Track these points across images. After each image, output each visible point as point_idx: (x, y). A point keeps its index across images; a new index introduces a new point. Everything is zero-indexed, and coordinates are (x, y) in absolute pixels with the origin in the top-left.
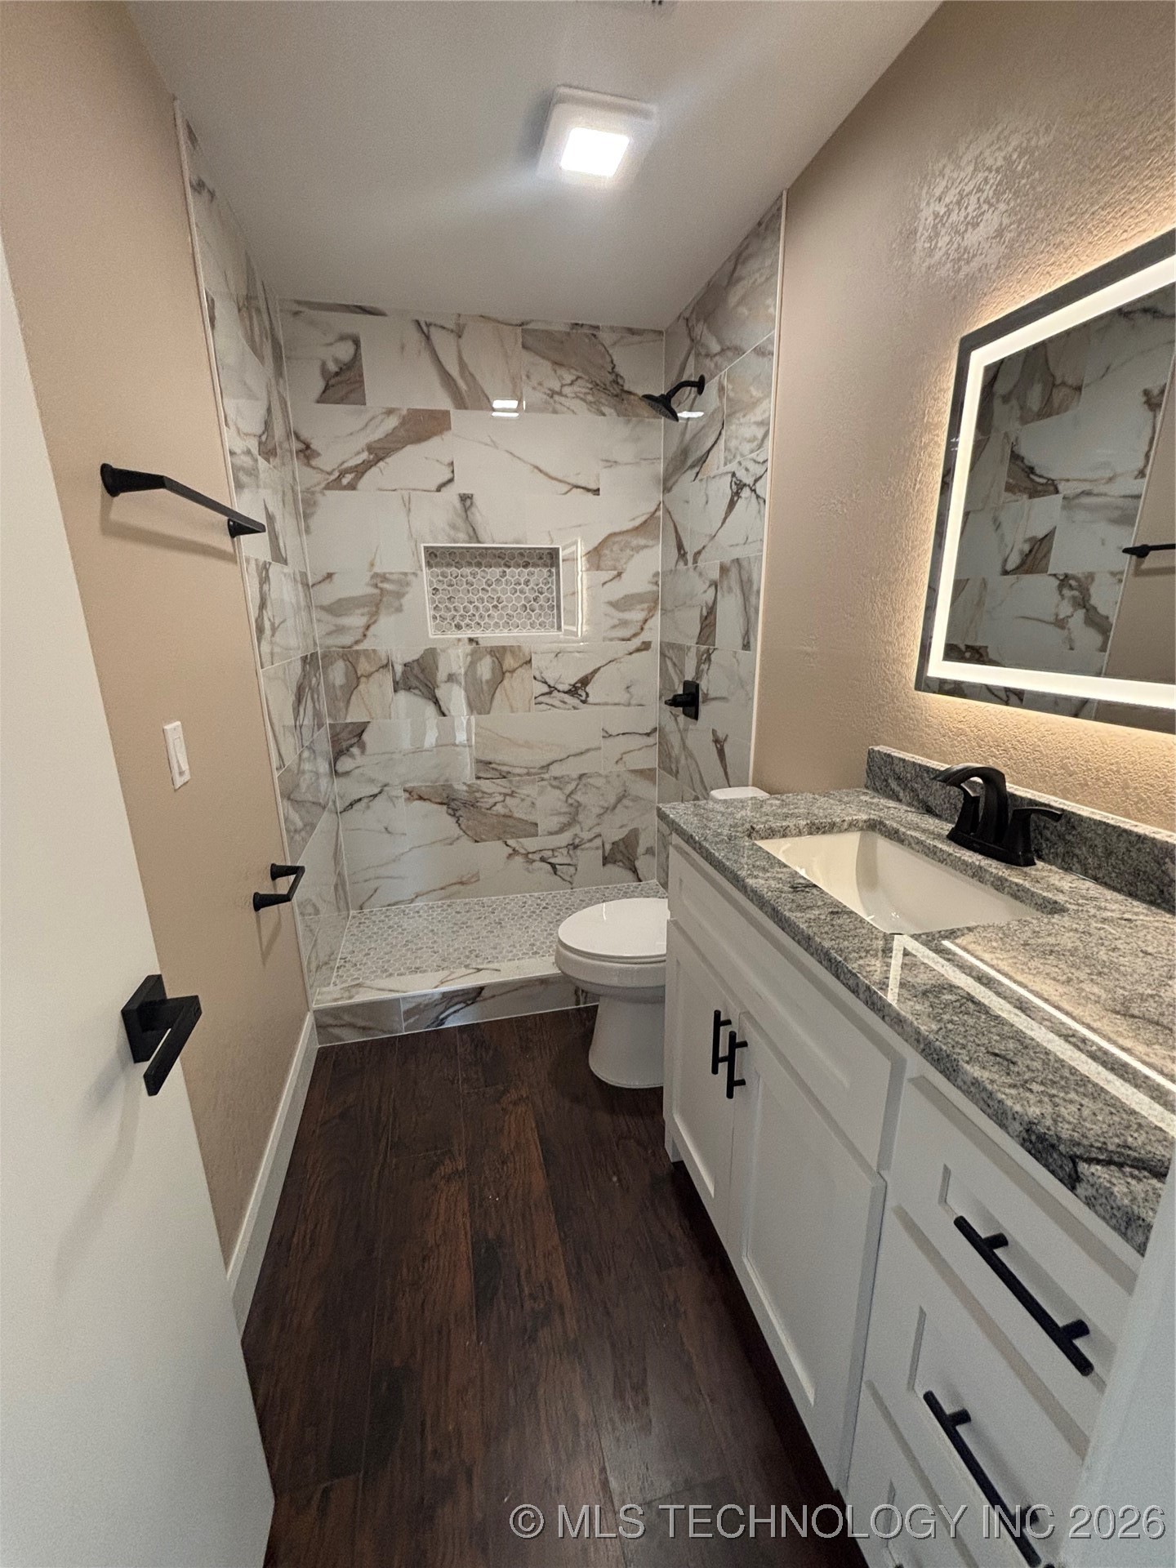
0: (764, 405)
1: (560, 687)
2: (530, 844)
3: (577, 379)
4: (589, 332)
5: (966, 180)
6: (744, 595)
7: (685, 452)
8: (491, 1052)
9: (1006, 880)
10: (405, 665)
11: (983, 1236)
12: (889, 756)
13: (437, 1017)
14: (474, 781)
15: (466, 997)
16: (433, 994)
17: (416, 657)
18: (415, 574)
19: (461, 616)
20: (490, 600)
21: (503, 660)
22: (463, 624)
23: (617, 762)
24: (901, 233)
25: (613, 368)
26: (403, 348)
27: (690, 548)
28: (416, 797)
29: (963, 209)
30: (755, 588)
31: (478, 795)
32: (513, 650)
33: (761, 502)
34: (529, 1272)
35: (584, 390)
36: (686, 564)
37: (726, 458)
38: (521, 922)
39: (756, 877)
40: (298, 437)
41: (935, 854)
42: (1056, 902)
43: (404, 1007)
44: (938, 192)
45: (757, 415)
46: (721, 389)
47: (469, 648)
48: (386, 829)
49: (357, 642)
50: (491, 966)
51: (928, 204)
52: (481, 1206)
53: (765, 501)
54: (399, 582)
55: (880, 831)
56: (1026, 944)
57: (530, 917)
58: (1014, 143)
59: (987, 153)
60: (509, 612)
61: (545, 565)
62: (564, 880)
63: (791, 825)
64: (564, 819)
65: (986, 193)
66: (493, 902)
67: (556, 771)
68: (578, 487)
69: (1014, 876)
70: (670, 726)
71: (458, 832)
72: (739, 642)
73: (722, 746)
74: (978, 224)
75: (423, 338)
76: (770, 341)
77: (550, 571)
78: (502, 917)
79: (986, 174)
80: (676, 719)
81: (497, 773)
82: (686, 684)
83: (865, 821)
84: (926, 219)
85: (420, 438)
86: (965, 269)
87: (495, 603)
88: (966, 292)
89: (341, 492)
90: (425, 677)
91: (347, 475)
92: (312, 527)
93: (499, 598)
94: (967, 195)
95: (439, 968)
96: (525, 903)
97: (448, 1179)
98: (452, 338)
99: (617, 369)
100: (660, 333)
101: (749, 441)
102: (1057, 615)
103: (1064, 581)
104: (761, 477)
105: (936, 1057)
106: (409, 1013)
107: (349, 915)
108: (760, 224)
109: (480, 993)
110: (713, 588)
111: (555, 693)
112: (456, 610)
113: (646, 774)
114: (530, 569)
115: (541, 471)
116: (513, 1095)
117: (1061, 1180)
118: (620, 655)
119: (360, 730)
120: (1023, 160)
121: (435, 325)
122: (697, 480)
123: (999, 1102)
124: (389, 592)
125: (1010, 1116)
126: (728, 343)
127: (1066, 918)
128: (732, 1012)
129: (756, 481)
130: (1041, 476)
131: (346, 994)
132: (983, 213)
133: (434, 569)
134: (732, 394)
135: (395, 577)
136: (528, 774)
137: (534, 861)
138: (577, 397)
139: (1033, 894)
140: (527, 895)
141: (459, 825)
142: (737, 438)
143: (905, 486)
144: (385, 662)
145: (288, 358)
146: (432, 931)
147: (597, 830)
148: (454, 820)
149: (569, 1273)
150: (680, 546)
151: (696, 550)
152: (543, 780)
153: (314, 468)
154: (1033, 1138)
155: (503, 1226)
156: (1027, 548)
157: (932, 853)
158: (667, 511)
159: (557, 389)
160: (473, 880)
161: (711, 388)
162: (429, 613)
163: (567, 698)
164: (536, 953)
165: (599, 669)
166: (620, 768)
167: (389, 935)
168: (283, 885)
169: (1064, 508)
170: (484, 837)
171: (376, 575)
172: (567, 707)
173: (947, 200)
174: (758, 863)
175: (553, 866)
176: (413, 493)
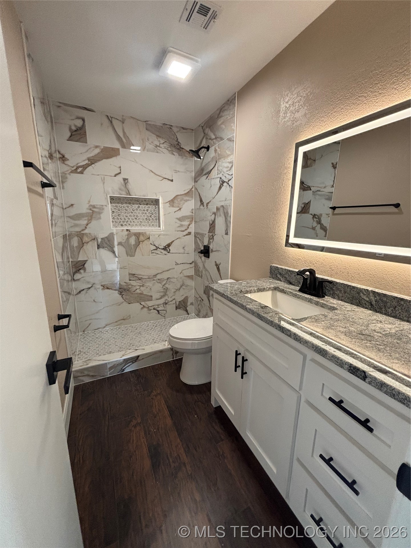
0: (231, 157)
1: (160, 247)
2: (150, 304)
3: (165, 142)
4: (169, 127)
5: (295, 98)
6: (225, 217)
7: (202, 170)
8: (144, 379)
9: (319, 302)
10: (102, 239)
11: (337, 401)
12: (277, 267)
13: (122, 369)
14: (129, 281)
15: (132, 360)
16: (120, 360)
17: (106, 236)
18: (106, 206)
19: (123, 221)
20: (134, 216)
21: (139, 237)
22: (123, 224)
23: (180, 273)
24: (275, 110)
25: (177, 140)
26: (102, 124)
27: (205, 202)
28: (106, 288)
29: (294, 107)
30: (229, 215)
31: (130, 286)
32: (143, 234)
33: (231, 187)
34: (171, 453)
35: (167, 146)
36: (204, 206)
37: (218, 173)
38: (148, 332)
39: (249, 305)
40: (59, 152)
41: (296, 296)
42: (334, 307)
43: (109, 366)
44: (286, 100)
45: (229, 159)
46: (216, 151)
47: (126, 233)
48: (94, 301)
49: (83, 230)
50: (139, 348)
51: (283, 103)
52: (149, 434)
53: (232, 187)
54: (100, 208)
55: (278, 290)
56: (331, 319)
57: (151, 330)
58: (309, 90)
59: (301, 92)
60: (141, 220)
61: (154, 205)
62: (162, 316)
63: (253, 289)
64: (162, 294)
65: (301, 103)
66: (136, 326)
67: (159, 277)
68: (165, 178)
69: (321, 300)
70: (199, 261)
71: (122, 300)
72: (224, 232)
73: (219, 267)
74: (299, 112)
75: (110, 122)
76: (233, 137)
77: (155, 207)
78: (140, 331)
79: (301, 98)
80: (201, 258)
81: (137, 278)
82: (205, 246)
83: (273, 287)
84: (283, 108)
85: (108, 158)
86: (296, 124)
87: (136, 217)
88: (295, 130)
89: (77, 174)
90: (110, 243)
91: (80, 168)
92: (65, 187)
93: (137, 215)
94: (295, 103)
95: (119, 351)
96: (148, 325)
97: (135, 426)
98: (120, 123)
99: (179, 140)
100: (193, 130)
101: (226, 168)
102: (312, 226)
103: (314, 216)
104: (230, 180)
105: (319, 351)
106: (111, 368)
107: (79, 334)
108: (228, 101)
109: (138, 358)
110: (214, 214)
111: (158, 249)
112: (121, 219)
113: (190, 277)
114: (149, 206)
115: (152, 172)
116: (154, 393)
117: (361, 379)
118: (181, 236)
119: (84, 263)
120: (311, 96)
121: (114, 118)
122: (207, 179)
123: (341, 360)
124: (96, 212)
125: (344, 363)
126: (218, 136)
127: (338, 311)
128: (241, 351)
129: (229, 181)
130: (306, 185)
131: (85, 364)
132: (300, 109)
133: (113, 204)
134: (219, 152)
135: (98, 206)
136: (149, 278)
137: (151, 310)
138: (165, 148)
139: (327, 305)
140: (149, 322)
141: (123, 298)
142: (221, 166)
143: (279, 185)
144: (94, 238)
145: (55, 123)
146: (114, 338)
147: (173, 297)
148: (121, 296)
149: (185, 451)
150: (201, 201)
151: (207, 202)
152: (154, 280)
153: (65, 164)
154: (352, 368)
155: (159, 439)
156: (303, 206)
157: (295, 296)
158: (196, 189)
159: (158, 145)
160: (128, 318)
161: (212, 149)
162: (111, 220)
163: (162, 251)
164: (155, 342)
165: (174, 241)
166: (182, 275)
167: (97, 341)
168: (65, 322)
169: (313, 194)
170: (132, 302)
171: (91, 205)
172: (163, 254)
173: (289, 103)
174: (248, 301)
175: (158, 311)
176: (105, 176)
